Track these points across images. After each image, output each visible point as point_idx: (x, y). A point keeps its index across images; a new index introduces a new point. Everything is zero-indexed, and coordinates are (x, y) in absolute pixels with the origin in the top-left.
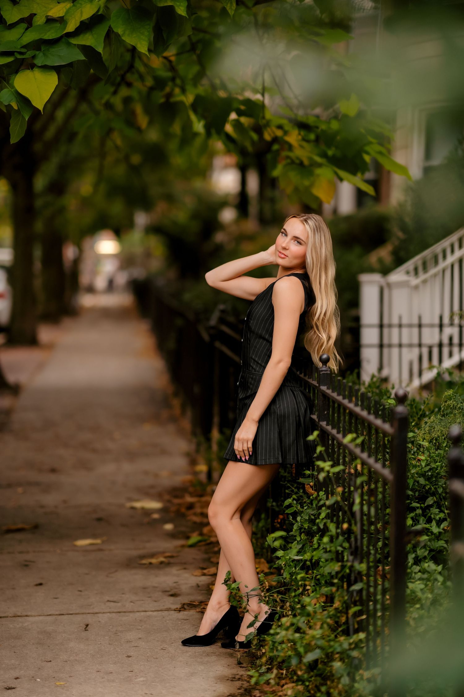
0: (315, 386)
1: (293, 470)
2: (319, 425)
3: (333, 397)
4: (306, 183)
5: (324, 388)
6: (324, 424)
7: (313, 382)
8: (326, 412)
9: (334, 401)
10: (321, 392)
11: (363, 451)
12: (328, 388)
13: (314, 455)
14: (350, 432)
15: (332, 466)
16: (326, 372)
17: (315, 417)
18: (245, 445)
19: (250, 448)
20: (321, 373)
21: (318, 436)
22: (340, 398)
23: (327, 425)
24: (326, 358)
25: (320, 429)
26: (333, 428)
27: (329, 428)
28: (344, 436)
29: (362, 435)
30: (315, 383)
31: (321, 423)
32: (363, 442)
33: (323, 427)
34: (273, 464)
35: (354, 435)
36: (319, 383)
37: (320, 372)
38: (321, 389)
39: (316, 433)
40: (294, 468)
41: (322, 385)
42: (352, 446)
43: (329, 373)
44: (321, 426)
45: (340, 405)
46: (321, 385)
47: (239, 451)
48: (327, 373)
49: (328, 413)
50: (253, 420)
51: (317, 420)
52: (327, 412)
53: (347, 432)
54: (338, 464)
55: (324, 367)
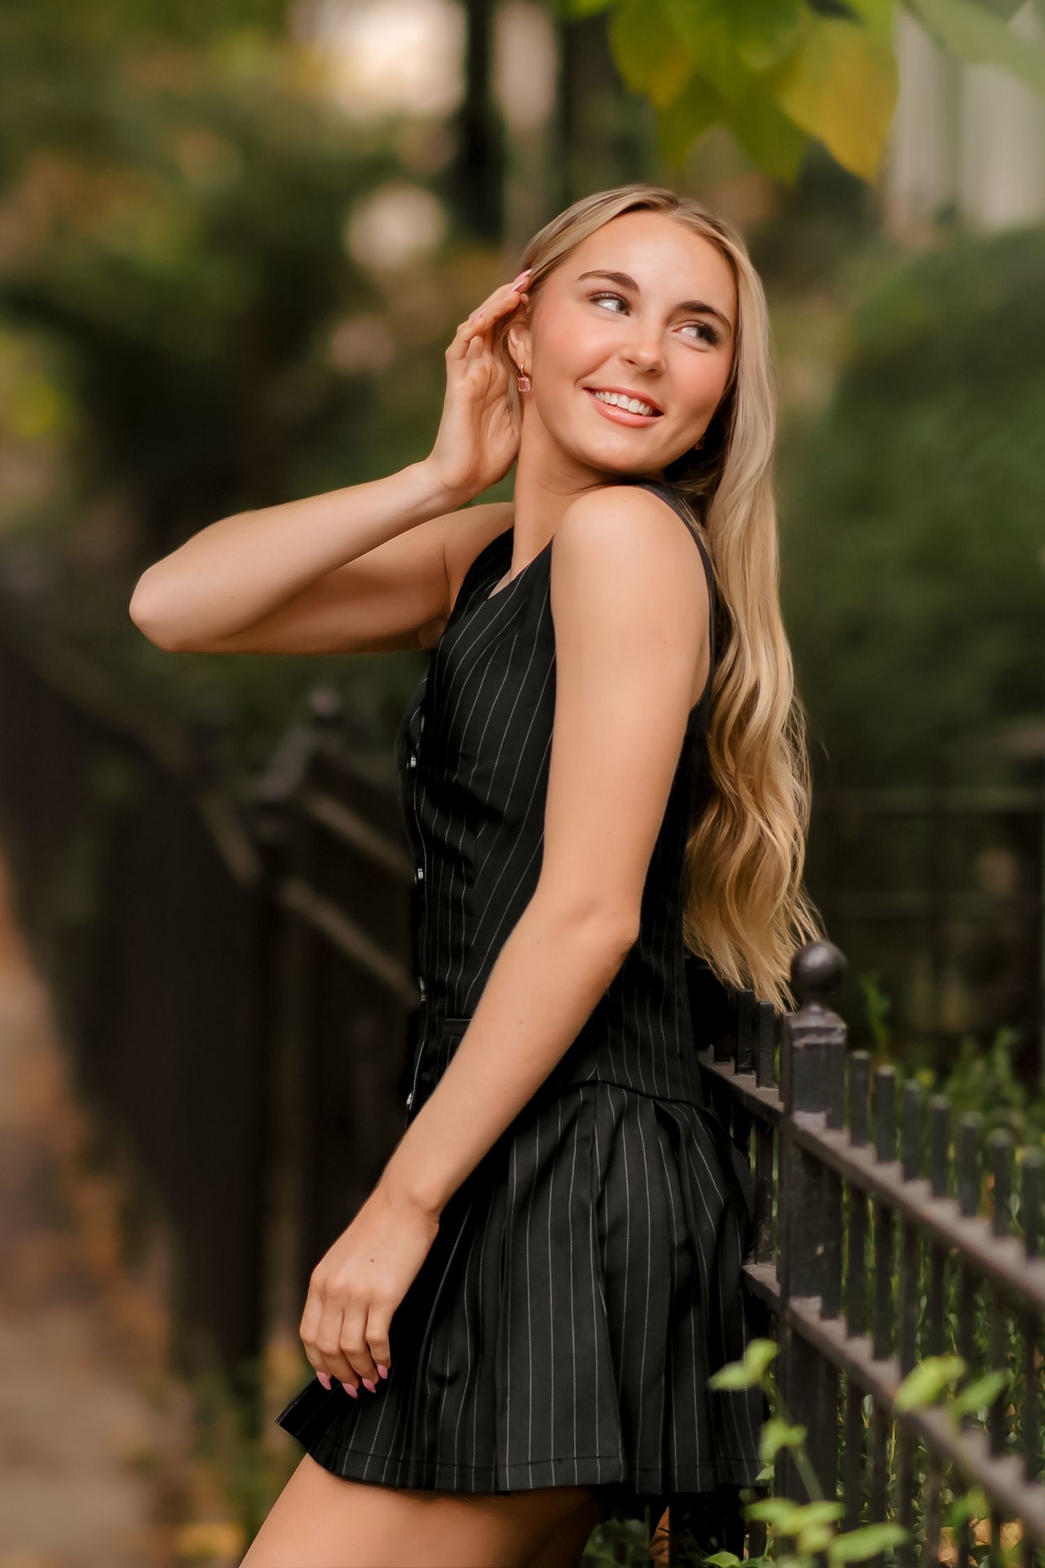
0: (770, 1111)
1: (661, 1552)
2: (788, 1316)
3: (855, 1169)
4: (757, 59)
5: (810, 1121)
6: (808, 1308)
7: (762, 1089)
8: (820, 1250)
9: (862, 1189)
10: (796, 1144)
11: (998, 1448)
12: (832, 1124)
13: (757, 1474)
14: (936, 1348)
15: (842, 1527)
16: (822, 1040)
17: (764, 1273)
18: (354, 1328)
19: (378, 1344)
20: (800, 1043)
21: (773, 1365)
22: (889, 1175)
23: (828, 1312)
24: (824, 966)
25: (789, 1333)
26: (854, 1329)
27: (835, 1329)
28: (907, 1368)
29: (1001, 1363)
30: (770, 1096)
31: (796, 1304)
32: (998, 1407)
33: (806, 1325)
34: (535, 1490)
35: (953, 1366)
36: (786, 1096)
37: (792, 1039)
38: (794, 1127)
39: (759, 1353)
40: (661, 1538)
41: (800, 1108)
42: (942, 1423)
43: (837, 1046)
44: (796, 1317)
45: (889, 1207)
46: (796, 1104)
47: (324, 1355)
48: (828, 1046)
49: (834, 1255)
50: (414, 1202)
51: (776, 1289)
52: (826, 1249)
53: (918, 1353)
54: (878, 1517)
55: (815, 1014)
